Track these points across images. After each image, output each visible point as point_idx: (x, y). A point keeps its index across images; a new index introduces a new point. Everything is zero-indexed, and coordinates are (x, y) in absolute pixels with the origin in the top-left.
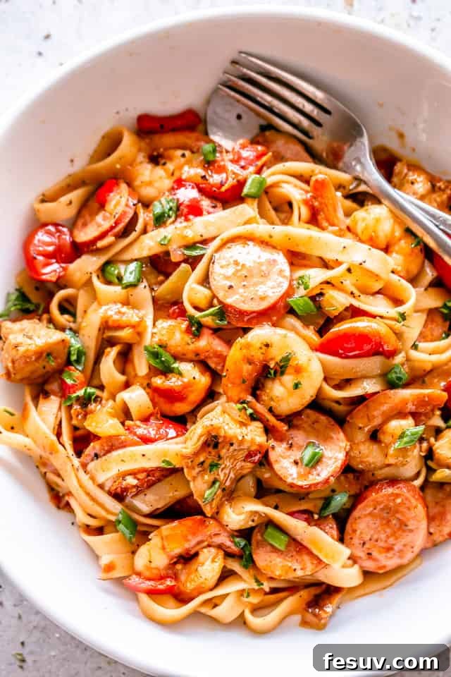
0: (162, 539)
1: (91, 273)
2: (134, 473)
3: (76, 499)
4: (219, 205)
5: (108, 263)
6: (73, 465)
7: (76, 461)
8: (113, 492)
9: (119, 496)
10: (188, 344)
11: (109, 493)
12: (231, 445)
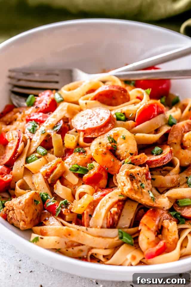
0: (145, 225)
1: (24, 165)
3: (95, 248)
4: (51, 113)
5: (27, 158)
6: (83, 231)
7: (84, 228)
8: (109, 226)
9: (113, 225)
10: (84, 157)
11: (108, 228)
12: (138, 174)
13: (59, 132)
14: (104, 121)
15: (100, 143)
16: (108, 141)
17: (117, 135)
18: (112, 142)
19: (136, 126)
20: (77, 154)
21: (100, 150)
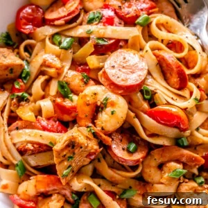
0: (37, 181)
1: (46, 36)
2: (33, 143)
5: (57, 34)
6: (4, 129)
7: (6, 128)
8: (20, 150)
9: (22, 152)
10: (81, 86)
11: (18, 149)
12: (81, 148)
13: (96, 46)
14: (122, 83)
15: (95, 94)
16: (102, 100)
17: (113, 104)
18: (104, 104)
19: (145, 113)
20: (81, 77)
21: (88, 99)
